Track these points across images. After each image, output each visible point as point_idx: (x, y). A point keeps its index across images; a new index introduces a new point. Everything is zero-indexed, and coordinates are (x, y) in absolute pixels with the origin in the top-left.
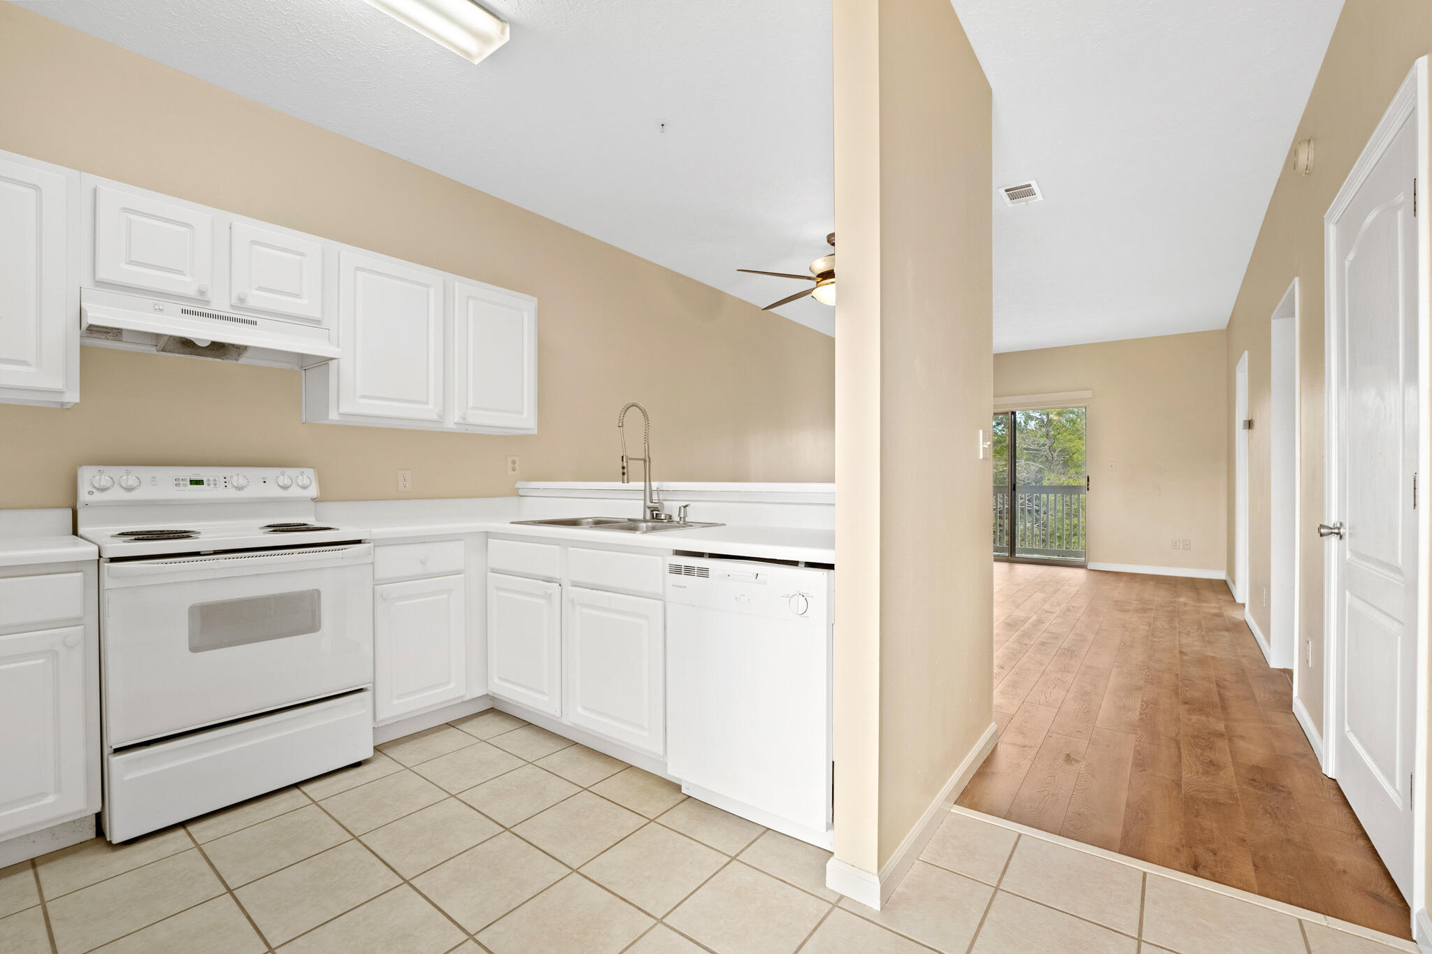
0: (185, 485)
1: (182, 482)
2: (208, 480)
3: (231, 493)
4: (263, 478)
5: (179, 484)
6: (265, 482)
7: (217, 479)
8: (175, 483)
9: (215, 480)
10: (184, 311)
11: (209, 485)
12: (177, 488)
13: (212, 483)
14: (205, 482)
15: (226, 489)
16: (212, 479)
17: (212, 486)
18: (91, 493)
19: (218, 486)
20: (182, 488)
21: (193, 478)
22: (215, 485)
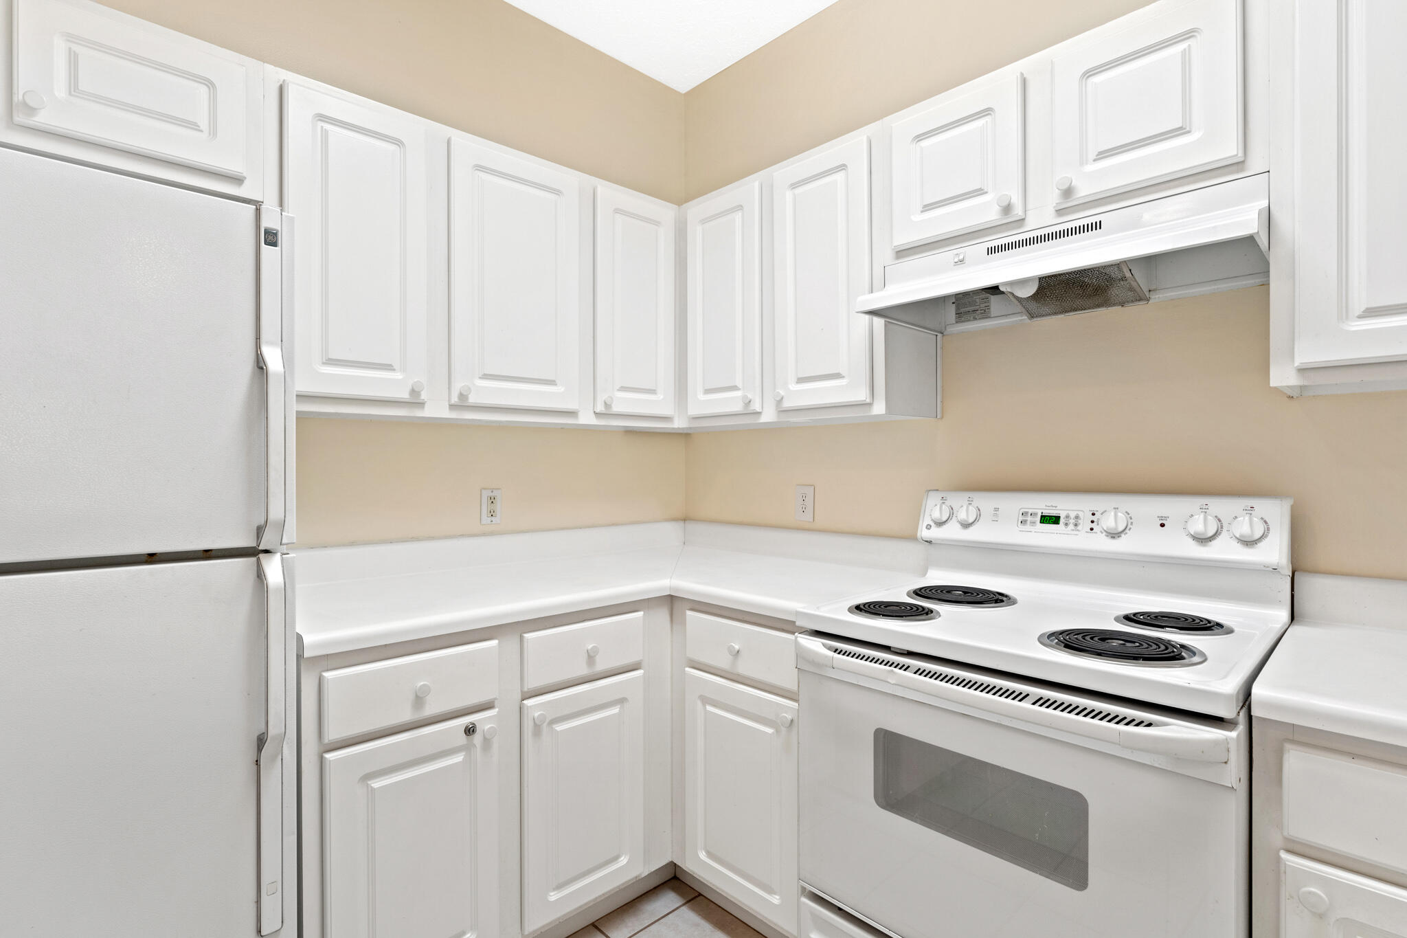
0: (1033, 523)
1: (1029, 518)
2: (1067, 517)
3: (1100, 543)
4: (1161, 518)
5: (1026, 521)
6: (1162, 525)
7: (1081, 514)
8: (1021, 518)
9: (1077, 517)
10: (991, 251)
11: (1066, 524)
12: (1022, 527)
13: (1072, 521)
14: (1062, 520)
15: (1091, 535)
16: (1073, 515)
17: (1071, 526)
18: (929, 527)
19: (1079, 528)
20: (1028, 527)
21: (1046, 512)
22: (1076, 525)
